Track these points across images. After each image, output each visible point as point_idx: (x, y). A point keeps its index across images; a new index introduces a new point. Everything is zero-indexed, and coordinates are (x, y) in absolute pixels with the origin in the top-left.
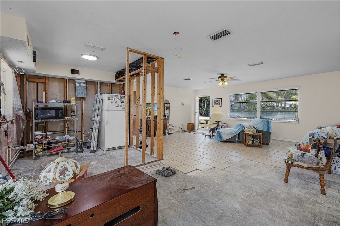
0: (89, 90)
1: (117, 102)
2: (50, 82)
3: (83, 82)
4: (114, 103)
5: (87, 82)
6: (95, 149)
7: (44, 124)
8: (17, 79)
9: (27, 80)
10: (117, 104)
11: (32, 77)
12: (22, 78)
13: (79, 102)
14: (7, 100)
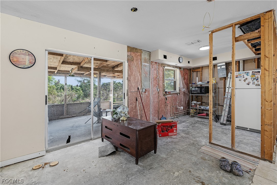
1: (246, 79)
3: (223, 65)
4: (242, 81)
7: (200, 97)
8: (187, 72)
9: (192, 72)
10: (247, 82)
11: (195, 69)
12: (190, 71)
13: (223, 81)
14: (177, 84)
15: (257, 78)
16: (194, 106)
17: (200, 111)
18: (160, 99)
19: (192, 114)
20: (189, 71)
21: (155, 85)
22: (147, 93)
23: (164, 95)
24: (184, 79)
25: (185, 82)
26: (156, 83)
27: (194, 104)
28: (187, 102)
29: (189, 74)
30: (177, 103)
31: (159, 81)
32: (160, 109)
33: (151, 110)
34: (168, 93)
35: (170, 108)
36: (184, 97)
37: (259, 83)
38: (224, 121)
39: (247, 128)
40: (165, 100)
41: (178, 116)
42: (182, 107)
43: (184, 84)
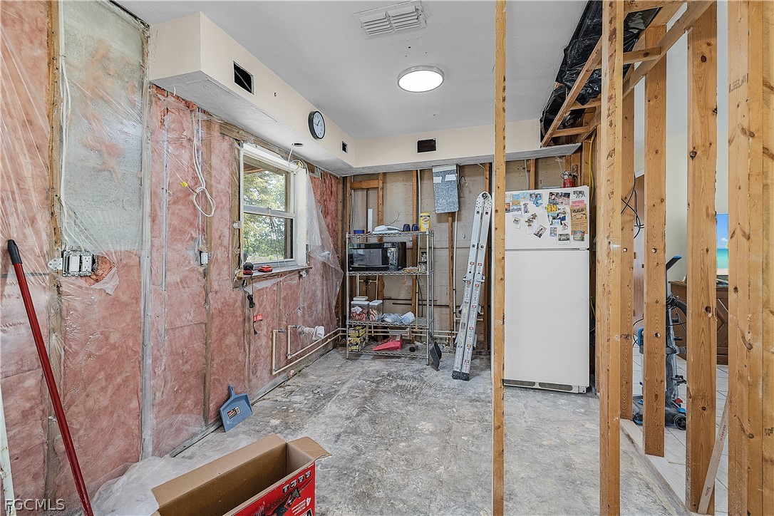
0: (470, 192)
1: (534, 216)
2: (388, 185)
3: (451, 171)
4: (523, 224)
5: (461, 169)
6: (466, 370)
7: (377, 281)
8: (334, 189)
9: (351, 188)
10: (536, 226)
11: (359, 179)
12: (344, 184)
13: (446, 226)
14: (299, 231)
15: (561, 216)
16: (359, 315)
17: (377, 332)
18: (215, 304)
19: (354, 348)
20: (341, 186)
21: (182, 232)
22: (110, 284)
23: (241, 283)
24: (326, 213)
25: (328, 226)
26: (191, 218)
27: (360, 306)
28: (334, 303)
29: (340, 197)
30: (300, 313)
31: (207, 209)
32: (217, 361)
33: (150, 383)
34: (260, 271)
35: (267, 343)
36: (325, 282)
37: (569, 231)
38: (464, 366)
39: (534, 384)
40: (243, 306)
41: (301, 367)
42: (321, 330)
43: (327, 234)
